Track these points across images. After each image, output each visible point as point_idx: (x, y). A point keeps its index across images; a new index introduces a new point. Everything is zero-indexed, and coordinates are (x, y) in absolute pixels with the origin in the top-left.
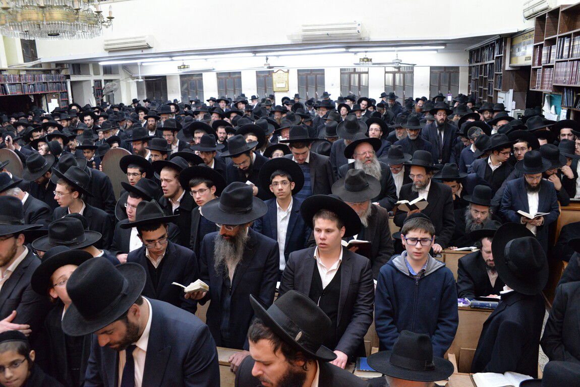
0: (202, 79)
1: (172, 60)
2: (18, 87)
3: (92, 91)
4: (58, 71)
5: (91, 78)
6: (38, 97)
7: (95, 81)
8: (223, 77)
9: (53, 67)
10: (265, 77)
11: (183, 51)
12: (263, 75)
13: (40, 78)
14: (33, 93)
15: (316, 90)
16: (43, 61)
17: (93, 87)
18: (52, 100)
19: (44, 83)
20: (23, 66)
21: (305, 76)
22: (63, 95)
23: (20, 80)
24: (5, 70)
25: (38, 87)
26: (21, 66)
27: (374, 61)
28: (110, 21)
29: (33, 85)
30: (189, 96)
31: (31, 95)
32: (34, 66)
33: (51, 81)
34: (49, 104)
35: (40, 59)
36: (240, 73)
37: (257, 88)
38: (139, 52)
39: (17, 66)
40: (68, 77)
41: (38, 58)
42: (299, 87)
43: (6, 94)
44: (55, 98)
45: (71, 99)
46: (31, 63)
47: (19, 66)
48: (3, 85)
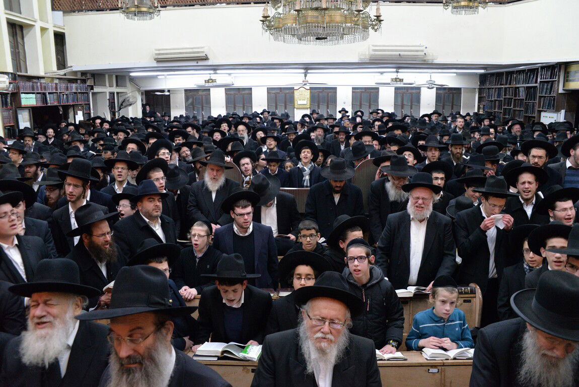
0: (209, 94)
1: (215, 73)
2: (55, 96)
3: (108, 105)
4: (84, 81)
5: (106, 90)
6: (66, 108)
7: (110, 93)
8: (232, 92)
9: (79, 76)
10: (276, 93)
11: (243, 65)
13: (71, 87)
14: (62, 104)
15: (328, 108)
16: (75, 69)
17: (109, 99)
18: (78, 112)
19: (75, 93)
20: (57, 74)
22: (86, 108)
23: (56, 89)
24: (43, 78)
25: (70, 98)
26: (55, 74)
27: (405, 81)
29: (67, 94)
30: (194, 112)
31: (59, 106)
32: (65, 74)
33: (79, 91)
34: (76, 116)
35: (71, 67)
36: (251, 89)
37: (268, 105)
38: (194, 63)
39: (51, 74)
40: (92, 88)
41: (69, 65)
43: (47, 104)
44: (80, 110)
45: (92, 111)
46: (63, 70)
47: (53, 74)
48: (44, 94)
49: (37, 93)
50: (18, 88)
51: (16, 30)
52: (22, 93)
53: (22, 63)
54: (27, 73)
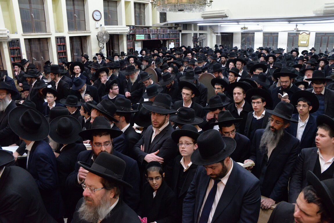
0: (254, 36)
1: (238, 24)
2: (156, 35)
3: (192, 39)
4: (176, 28)
5: (192, 32)
6: (165, 41)
7: (194, 34)
8: (267, 35)
9: (174, 25)
10: (293, 37)
11: (245, 19)
12: (292, 35)
13: (167, 31)
14: (163, 39)
15: (327, 46)
16: (169, 22)
17: (193, 37)
18: (171, 43)
19: (168, 34)
20: (159, 25)
21: (320, 37)
22: (177, 41)
23: (157, 32)
24: (151, 27)
25: (165, 36)
28: (211, 3)
29: (163, 35)
30: (246, 46)
31: (161, 40)
32: (164, 25)
33: (172, 33)
34: (170, 45)
35: (167, 21)
36: (278, 33)
37: (288, 43)
38: (220, 19)
40: (180, 31)
41: (167, 20)
42: (315, 44)
43: (150, 39)
44: (173, 42)
45: (181, 43)
46: (163, 23)
47: (157, 25)
48: (149, 35)
49: (145, 34)
50: (135, 32)
51: (141, 7)
52: (137, 34)
53: (142, 20)
54: (145, 25)
